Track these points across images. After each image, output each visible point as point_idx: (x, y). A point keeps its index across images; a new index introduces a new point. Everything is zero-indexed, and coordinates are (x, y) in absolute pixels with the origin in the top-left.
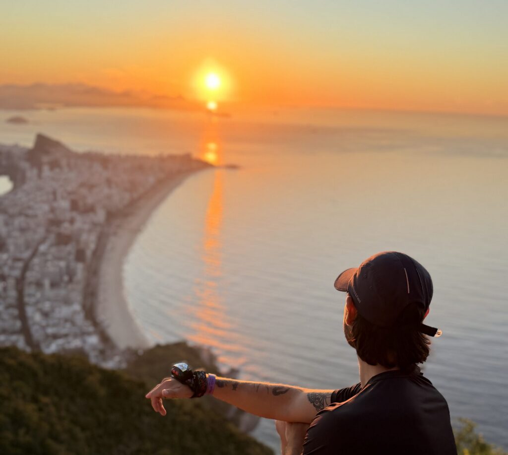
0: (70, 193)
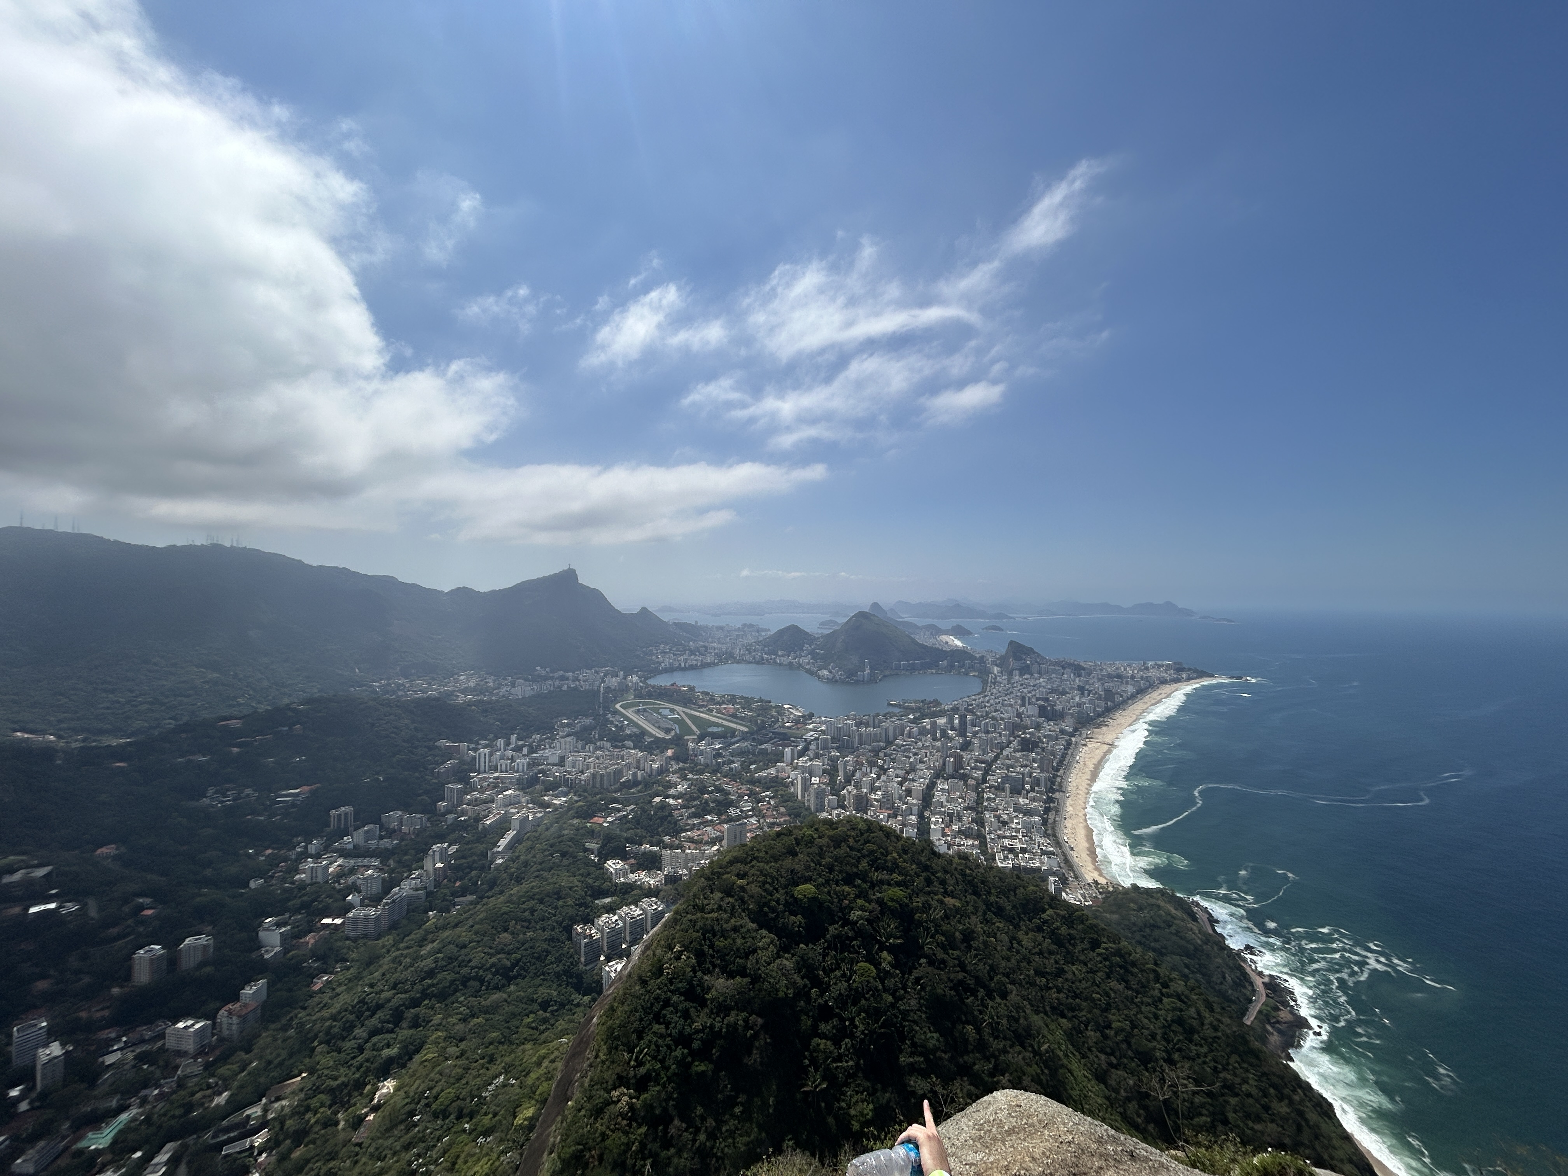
0: (1038, 699)
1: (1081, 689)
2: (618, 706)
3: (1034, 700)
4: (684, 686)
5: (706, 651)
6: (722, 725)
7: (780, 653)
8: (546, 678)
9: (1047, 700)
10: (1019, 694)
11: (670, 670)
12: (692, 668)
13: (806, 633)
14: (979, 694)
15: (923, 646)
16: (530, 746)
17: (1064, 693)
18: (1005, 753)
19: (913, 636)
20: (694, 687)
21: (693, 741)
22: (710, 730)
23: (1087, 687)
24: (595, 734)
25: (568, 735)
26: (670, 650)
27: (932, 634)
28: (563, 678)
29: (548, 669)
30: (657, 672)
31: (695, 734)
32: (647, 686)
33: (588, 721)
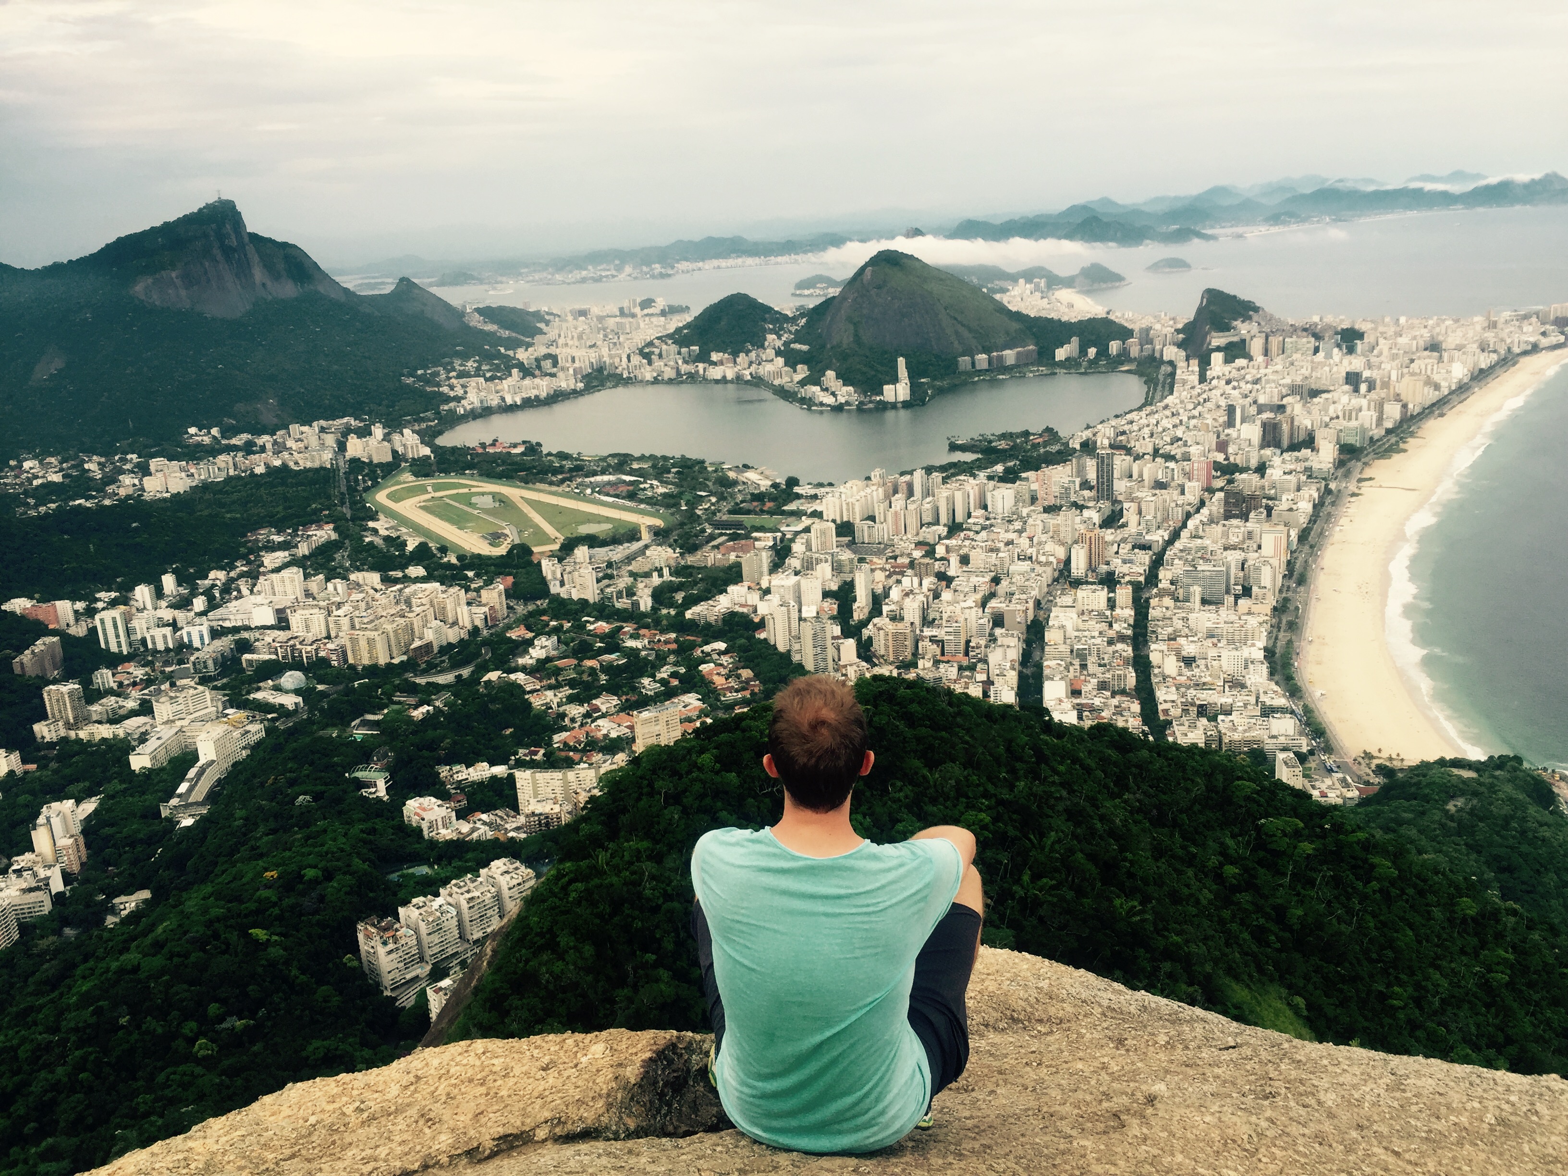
1: (1353, 379)
2: (381, 497)
3: (1253, 410)
4: (515, 446)
5: (555, 364)
6: (608, 520)
7: (715, 356)
8: (213, 451)
9: (1281, 408)
10: (1223, 403)
11: (484, 413)
12: (529, 403)
13: (768, 309)
14: (1140, 409)
15: (1018, 316)
16: (208, 593)
17: (1314, 393)
18: (1191, 524)
19: (997, 297)
20: (539, 445)
21: (552, 555)
22: (585, 529)
23: (1366, 374)
24: (341, 557)
25: (286, 566)
26: (478, 369)
27: (1037, 288)
28: (249, 449)
29: (215, 431)
30: (453, 420)
31: (554, 541)
32: (435, 449)
33: (324, 534)
